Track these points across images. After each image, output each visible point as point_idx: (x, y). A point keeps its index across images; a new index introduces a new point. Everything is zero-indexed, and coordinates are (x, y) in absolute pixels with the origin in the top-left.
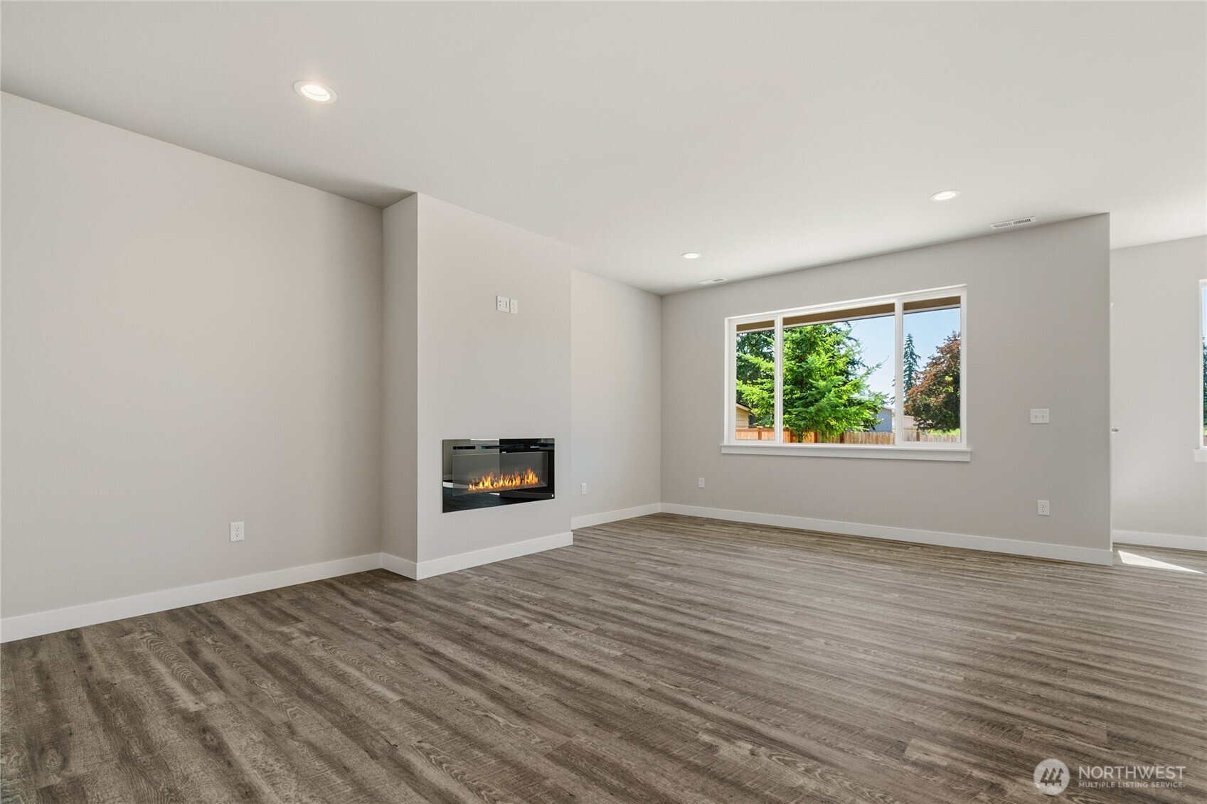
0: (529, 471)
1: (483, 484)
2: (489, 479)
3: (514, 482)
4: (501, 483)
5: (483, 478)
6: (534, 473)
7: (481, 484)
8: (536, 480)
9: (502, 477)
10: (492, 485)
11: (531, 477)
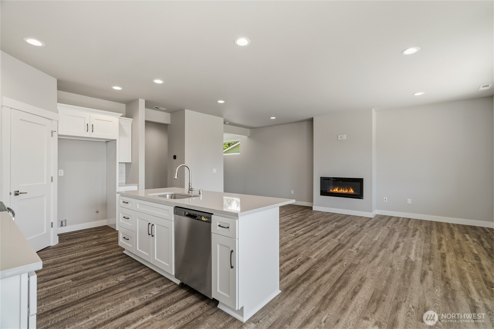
0: (351, 188)
1: (335, 190)
2: (337, 189)
3: (346, 191)
4: (341, 190)
5: (335, 188)
6: (352, 189)
7: (334, 190)
8: (353, 192)
9: (341, 189)
10: (338, 191)
11: (351, 190)
